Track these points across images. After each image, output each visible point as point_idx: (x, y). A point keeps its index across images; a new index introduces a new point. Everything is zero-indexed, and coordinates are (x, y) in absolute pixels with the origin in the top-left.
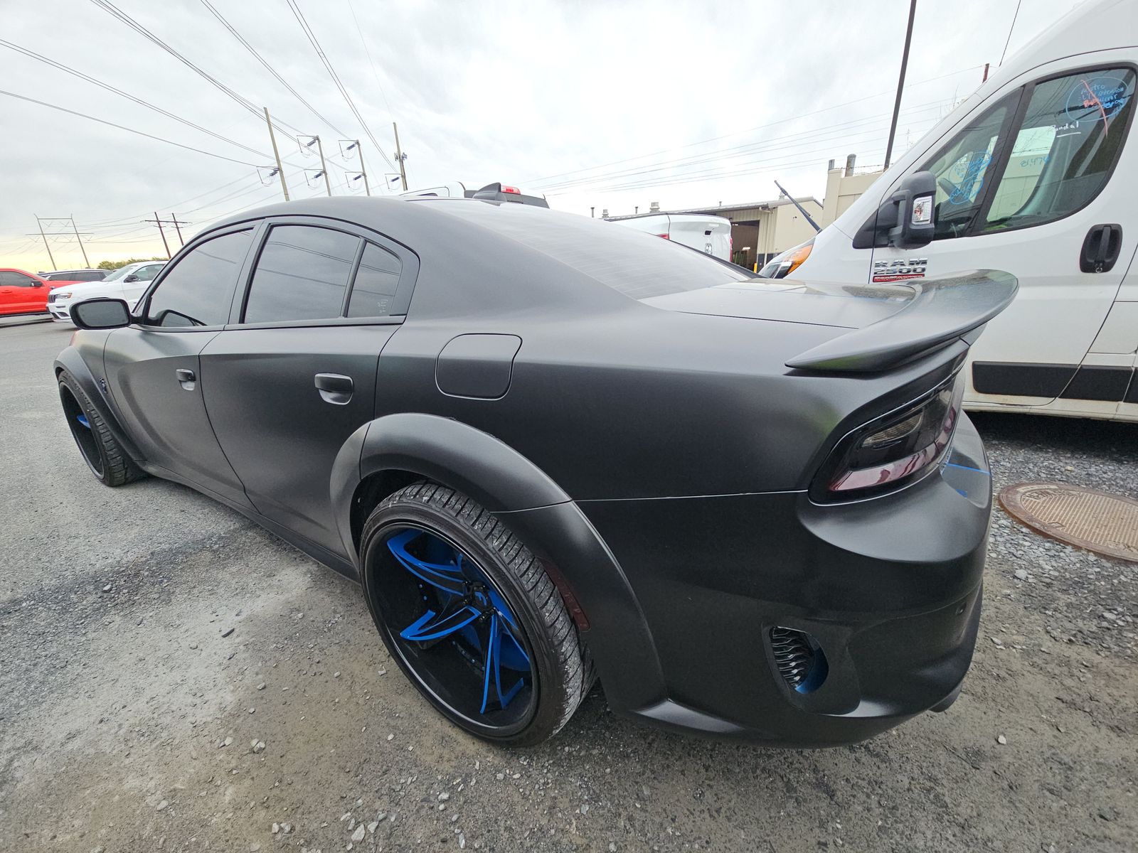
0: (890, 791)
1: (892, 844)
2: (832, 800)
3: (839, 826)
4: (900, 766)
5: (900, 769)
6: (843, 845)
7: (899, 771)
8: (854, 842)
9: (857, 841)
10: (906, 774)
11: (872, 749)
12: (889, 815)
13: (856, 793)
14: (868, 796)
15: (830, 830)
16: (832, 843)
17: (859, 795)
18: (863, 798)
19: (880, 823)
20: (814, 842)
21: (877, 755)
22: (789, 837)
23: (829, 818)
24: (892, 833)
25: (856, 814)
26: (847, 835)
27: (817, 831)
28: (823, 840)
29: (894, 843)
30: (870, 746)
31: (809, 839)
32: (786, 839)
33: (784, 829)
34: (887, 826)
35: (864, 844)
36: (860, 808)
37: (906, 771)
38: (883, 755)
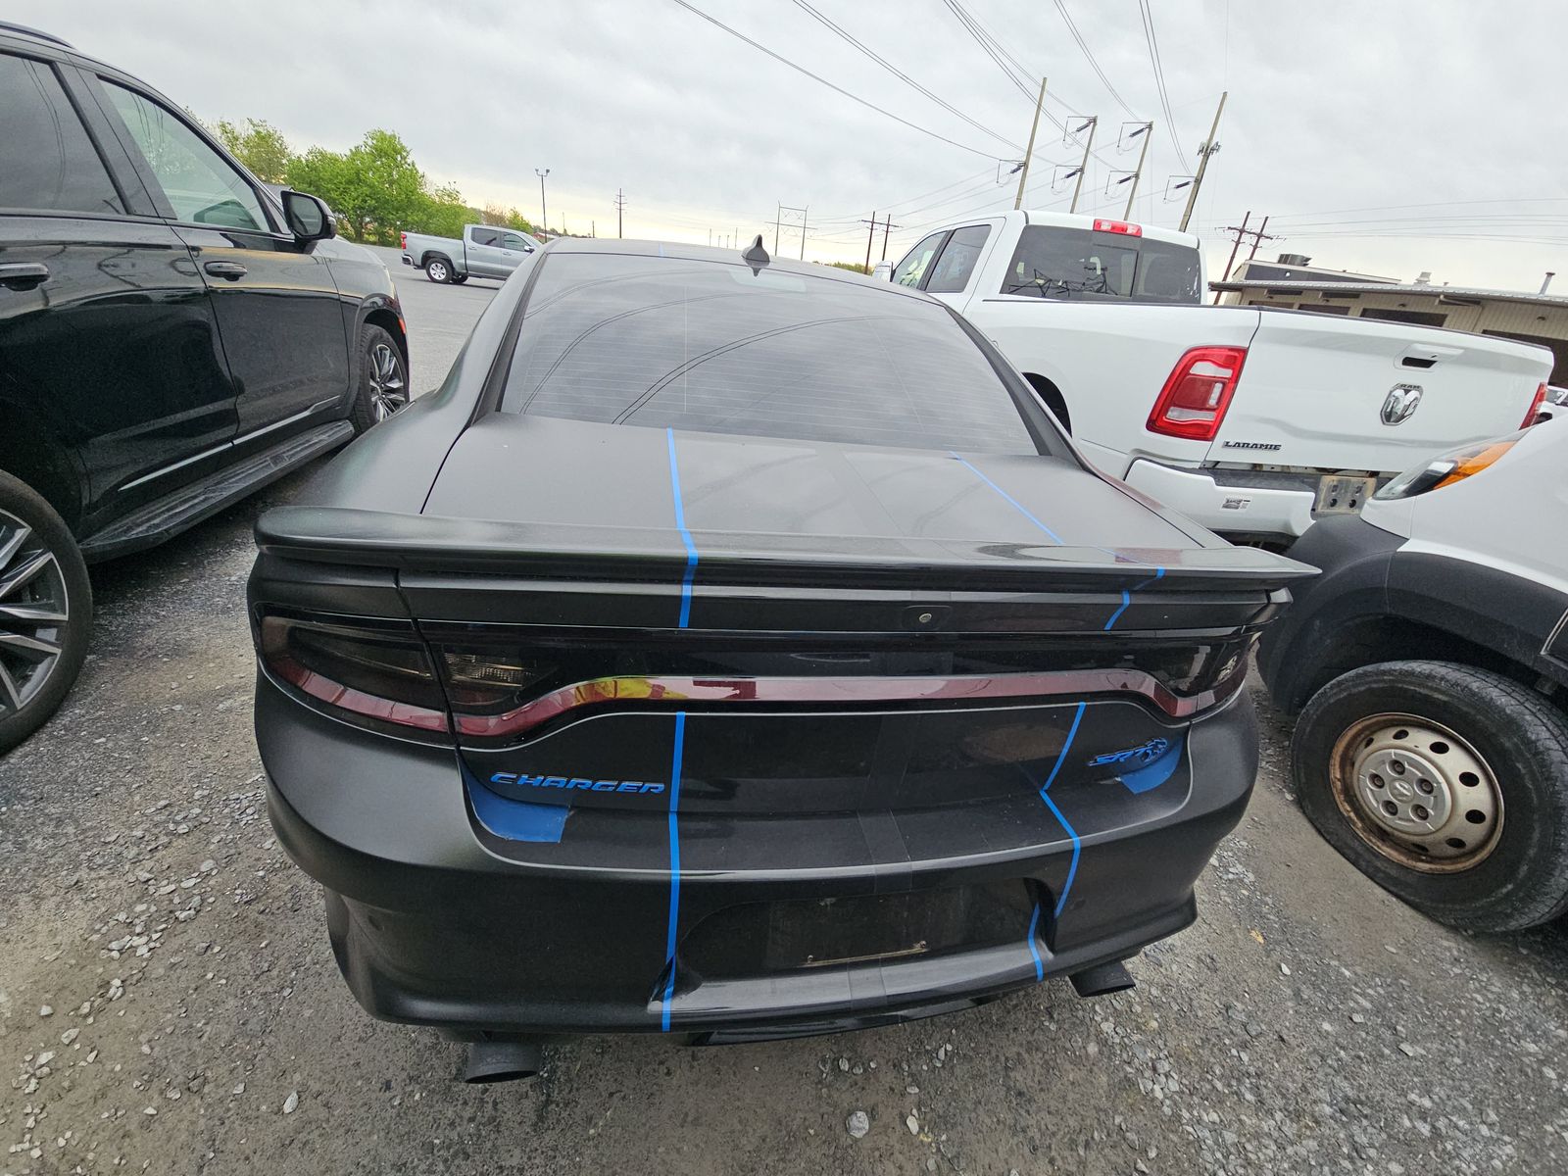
0: (489, 1145)
1: (412, 1162)
2: (450, 1080)
3: (417, 1097)
4: (537, 1150)
5: (531, 1151)
6: (393, 1107)
7: (528, 1150)
8: (401, 1118)
9: (404, 1122)
10: (525, 1159)
11: (549, 1109)
12: (451, 1151)
13: (470, 1104)
14: (472, 1120)
15: (410, 1088)
16: (392, 1094)
17: (468, 1108)
18: (467, 1115)
19: (437, 1141)
20: (389, 1076)
21: (541, 1118)
22: (386, 1051)
23: (424, 1084)
24: (428, 1158)
25: (441, 1111)
26: (408, 1108)
27: (404, 1075)
28: (393, 1084)
29: (414, 1164)
30: (554, 1106)
31: (390, 1070)
32: (384, 1047)
33: (395, 1043)
34: (435, 1151)
35: (403, 1130)
36: (450, 1114)
37: (529, 1158)
38: (546, 1126)
